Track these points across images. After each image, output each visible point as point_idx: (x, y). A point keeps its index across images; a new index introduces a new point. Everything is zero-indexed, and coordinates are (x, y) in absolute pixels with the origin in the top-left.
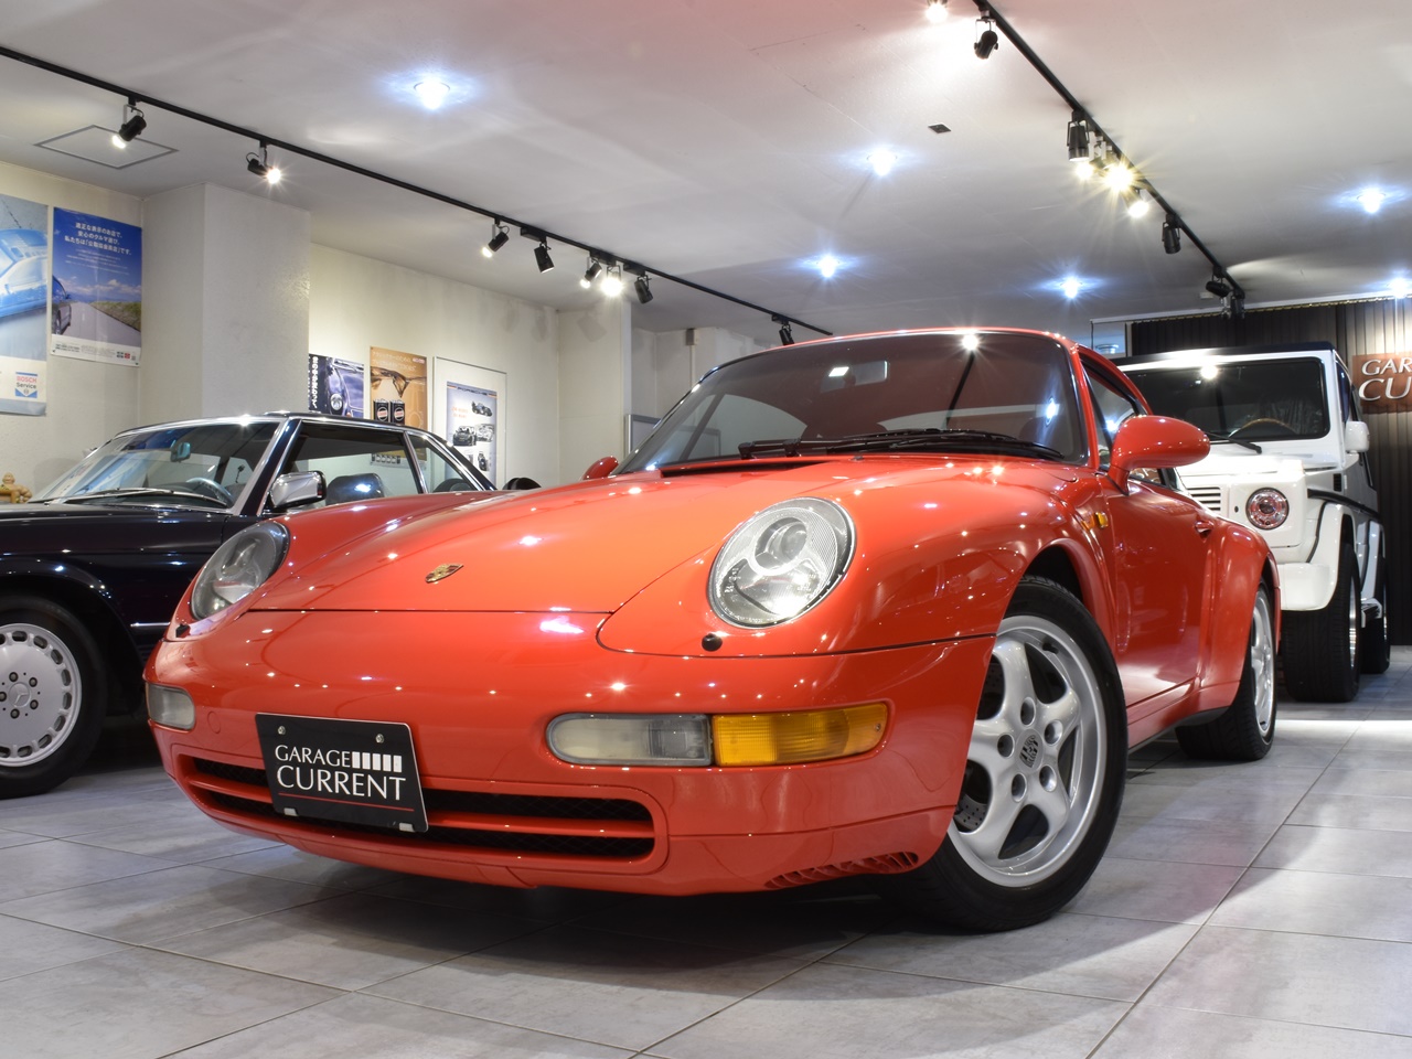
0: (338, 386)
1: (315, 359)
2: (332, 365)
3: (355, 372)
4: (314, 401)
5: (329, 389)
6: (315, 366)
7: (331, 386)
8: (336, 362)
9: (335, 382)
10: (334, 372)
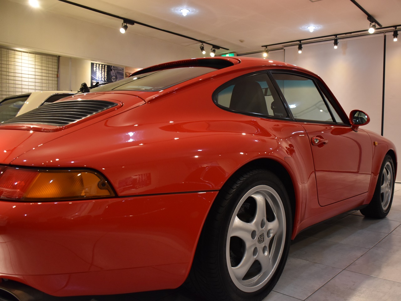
0: (114, 74)
1: (106, 66)
2: (112, 68)
3: (121, 70)
4: (106, 79)
5: (111, 75)
6: (106, 68)
7: (112, 74)
8: (114, 67)
9: (113, 73)
10: (113, 70)
